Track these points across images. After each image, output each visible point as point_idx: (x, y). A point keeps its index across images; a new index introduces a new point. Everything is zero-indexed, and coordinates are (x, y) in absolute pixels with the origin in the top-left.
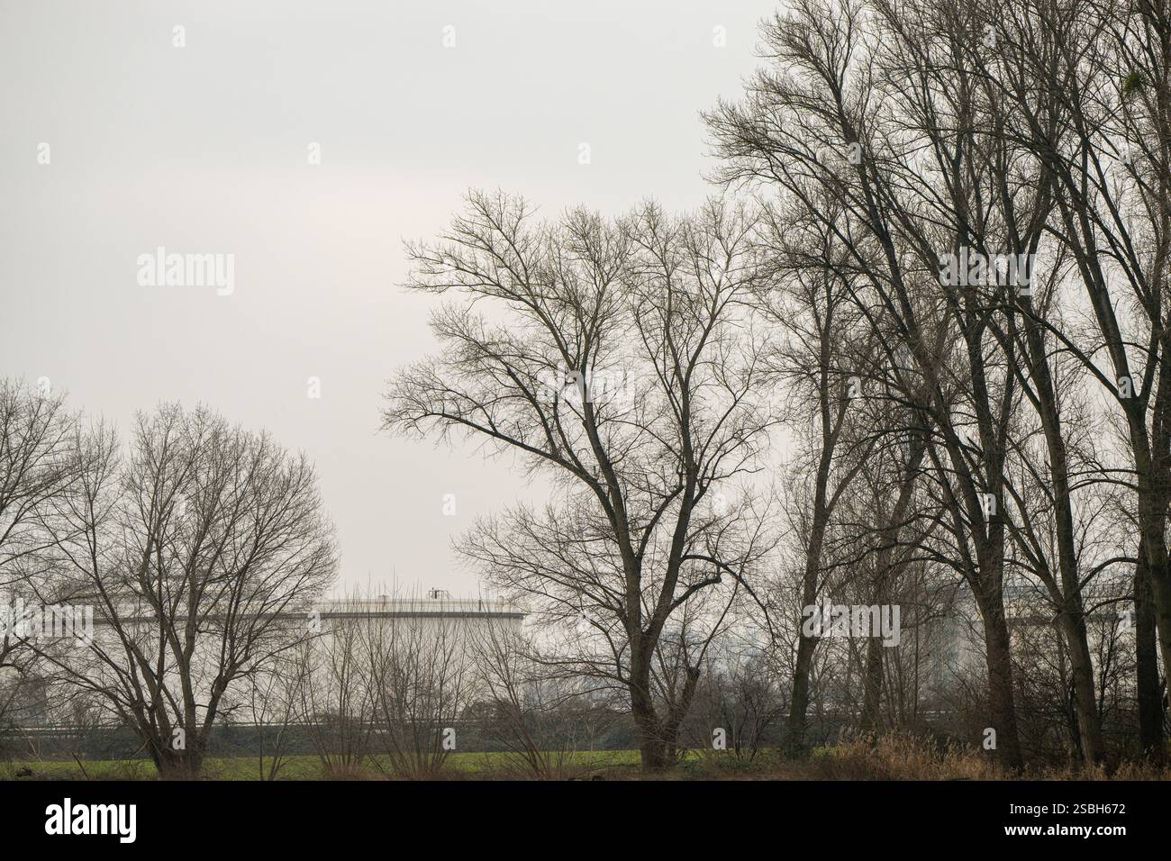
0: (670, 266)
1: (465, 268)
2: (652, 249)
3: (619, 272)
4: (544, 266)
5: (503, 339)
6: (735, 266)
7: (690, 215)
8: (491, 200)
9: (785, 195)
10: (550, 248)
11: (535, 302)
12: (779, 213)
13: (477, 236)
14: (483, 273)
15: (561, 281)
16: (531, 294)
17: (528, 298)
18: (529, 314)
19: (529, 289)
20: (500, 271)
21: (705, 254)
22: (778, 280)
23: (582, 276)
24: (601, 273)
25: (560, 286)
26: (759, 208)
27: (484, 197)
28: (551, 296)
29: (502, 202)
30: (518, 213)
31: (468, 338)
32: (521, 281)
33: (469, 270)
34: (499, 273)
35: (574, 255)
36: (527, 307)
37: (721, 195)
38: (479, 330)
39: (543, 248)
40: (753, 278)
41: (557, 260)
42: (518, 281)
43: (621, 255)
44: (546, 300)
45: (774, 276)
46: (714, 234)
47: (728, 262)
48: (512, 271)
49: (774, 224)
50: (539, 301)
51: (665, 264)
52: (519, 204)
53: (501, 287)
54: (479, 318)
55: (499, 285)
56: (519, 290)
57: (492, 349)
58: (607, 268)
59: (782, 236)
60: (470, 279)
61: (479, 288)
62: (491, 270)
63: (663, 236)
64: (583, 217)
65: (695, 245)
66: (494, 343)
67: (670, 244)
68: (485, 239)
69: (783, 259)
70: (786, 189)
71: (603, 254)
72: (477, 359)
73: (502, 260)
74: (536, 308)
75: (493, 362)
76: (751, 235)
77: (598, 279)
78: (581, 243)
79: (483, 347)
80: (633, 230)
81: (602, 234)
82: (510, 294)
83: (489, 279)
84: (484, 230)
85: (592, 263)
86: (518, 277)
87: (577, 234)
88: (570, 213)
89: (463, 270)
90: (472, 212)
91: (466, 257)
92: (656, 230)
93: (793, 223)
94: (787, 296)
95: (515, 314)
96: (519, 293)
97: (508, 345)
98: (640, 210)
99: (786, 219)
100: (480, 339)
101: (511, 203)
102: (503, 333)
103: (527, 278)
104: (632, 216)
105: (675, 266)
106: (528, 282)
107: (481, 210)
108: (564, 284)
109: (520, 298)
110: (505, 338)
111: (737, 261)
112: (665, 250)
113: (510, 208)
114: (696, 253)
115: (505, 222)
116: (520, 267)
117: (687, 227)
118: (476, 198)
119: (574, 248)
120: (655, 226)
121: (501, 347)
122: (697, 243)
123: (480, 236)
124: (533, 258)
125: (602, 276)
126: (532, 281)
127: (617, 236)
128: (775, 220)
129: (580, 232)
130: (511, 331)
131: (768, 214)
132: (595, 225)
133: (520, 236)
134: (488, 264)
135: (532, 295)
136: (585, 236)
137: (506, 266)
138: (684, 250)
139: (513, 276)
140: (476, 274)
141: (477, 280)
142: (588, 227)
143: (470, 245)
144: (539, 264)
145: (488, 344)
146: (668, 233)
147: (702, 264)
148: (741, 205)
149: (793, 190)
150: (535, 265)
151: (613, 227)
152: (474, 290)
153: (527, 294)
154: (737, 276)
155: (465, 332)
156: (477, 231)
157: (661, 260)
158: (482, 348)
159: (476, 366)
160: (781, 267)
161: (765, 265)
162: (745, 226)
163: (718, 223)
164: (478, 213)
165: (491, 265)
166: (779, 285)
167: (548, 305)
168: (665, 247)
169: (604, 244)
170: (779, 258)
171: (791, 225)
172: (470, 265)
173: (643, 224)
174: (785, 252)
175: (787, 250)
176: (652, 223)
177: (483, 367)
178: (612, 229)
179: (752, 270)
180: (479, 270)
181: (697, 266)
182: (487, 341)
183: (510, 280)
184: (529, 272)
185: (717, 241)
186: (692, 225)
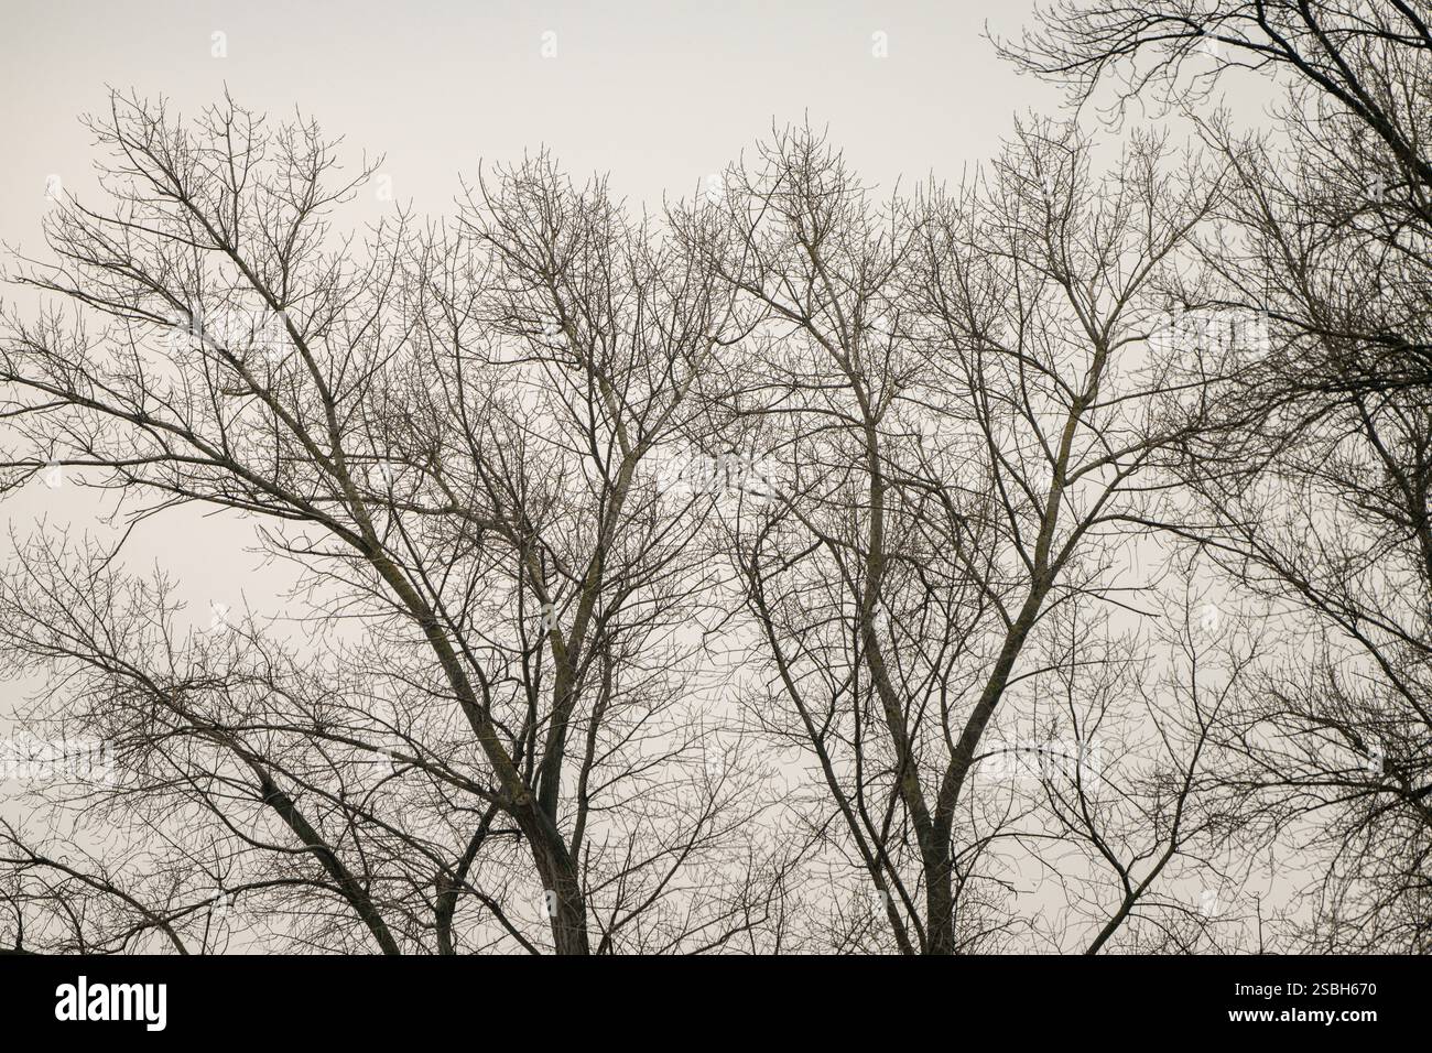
0: (877, 382)
1: (100, 396)
2: (805, 321)
3: (683, 410)
4: (399, 390)
5: (246, 667)
6: (1126, 385)
7: (953, 193)
8: (197, 138)
9: (1311, 112)
10: (420, 318)
11: (365, 523)
12: (1291, 182)
13: (142, 276)
14: (167, 416)
15: (462, 444)
16: (348, 495)
17: (338, 512)
18: (344, 570)
19: (343, 477)
20: (231, 406)
21: (1009, 338)
22: (1285, 437)
23: (544, 424)
24: (616, 415)
25: (458, 464)
26: (1214, 163)
27: (170, 124)
28: (425, 500)
29: (239, 146)
30: (299, 187)
31: (110, 664)
32: (310, 446)
33: (117, 406)
34: (227, 415)
35: (509, 347)
36: (336, 542)
37: (1070, 113)
38: (154, 634)
39: (393, 320)
40: (1192, 430)
41: (447, 364)
42: (299, 447)
43: (691, 344)
44: (408, 517)
45: (1274, 421)
46: (1042, 263)
47: (1096, 370)
48: (276, 408)
49: (1270, 225)
50: (380, 520)
51: (856, 379)
52: (301, 151)
53: (236, 469)
54: (152, 587)
55: (226, 461)
56: (306, 481)
57: (204, 704)
58: (637, 394)
59: (1299, 269)
60: (120, 437)
61: (152, 471)
62: (198, 407)
63: (849, 272)
64: (547, 202)
65: (968, 306)
66: (209, 683)
67: (875, 302)
68: (172, 285)
69: (1305, 355)
70: (1314, 89)
71: (623, 342)
72: (148, 743)
73: (239, 366)
74: (369, 547)
75: (207, 754)
76: (1183, 266)
77: (603, 435)
78: (539, 298)
79: (170, 697)
80: (737, 250)
81: (619, 266)
82: (272, 496)
83: (189, 436)
84: (171, 251)
85: (579, 377)
86: (300, 431)
87: (522, 265)
88: (494, 189)
89: (90, 403)
90: (123, 184)
91: (101, 356)
92: (823, 251)
93: (1341, 219)
94: (1320, 495)
95: (289, 571)
96: (305, 490)
97: (262, 689)
98: (762, 172)
99: (1316, 206)
100: (158, 666)
101: (274, 149)
102: (243, 643)
103: (336, 435)
104: (732, 195)
105: (896, 384)
106: (337, 451)
107: (159, 175)
108: (477, 457)
109: (307, 512)
110: (253, 661)
111: (1129, 365)
112: (859, 327)
113: (267, 169)
114: (976, 334)
115: (250, 223)
116: (308, 393)
117: (940, 235)
118: (135, 130)
119: (511, 319)
120: (820, 234)
121: (238, 695)
122: (979, 296)
123: (154, 276)
124: (358, 357)
125: (619, 423)
126: (351, 444)
127: (677, 273)
128: (1274, 207)
129: (534, 258)
130: (273, 634)
131: (1248, 184)
132: (593, 226)
133: (305, 273)
134: (187, 382)
135: (354, 499)
136: (552, 274)
137: (255, 389)
138: (929, 325)
139: (282, 426)
140: (141, 419)
141: (146, 442)
142: (563, 240)
143: (115, 307)
144: (378, 383)
145: (187, 684)
146: (867, 261)
147: (1000, 376)
148: (1147, 152)
149: (1340, 94)
150: (364, 384)
151: (661, 239)
152: (132, 481)
153: (335, 497)
154: (1130, 421)
155: (101, 641)
156: (144, 257)
157: (844, 362)
158: (166, 701)
159: (143, 769)
160: (1296, 388)
161: (1236, 377)
162: (1162, 232)
163: (1058, 222)
164: (145, 188)
165: (198, 384)
166: (1290, 455)
167: (413, 535)
168: (856, 312)
169: (626, 302)
170: (1291, 353)
171: (1333, 226)
172: (115, 386)
173: (772, 227)
174: (1311, 331)
175: (1319, 321)
176: (807, 221)
177: (170, 773)
178: (655, 244)
179: (1189, 399)
180: (150, 406)
181: (977, 385)
182: (182, 672)
183: (270, 440)
184: (342, 410)
185: (1055, 289)
186: (960, 231)
